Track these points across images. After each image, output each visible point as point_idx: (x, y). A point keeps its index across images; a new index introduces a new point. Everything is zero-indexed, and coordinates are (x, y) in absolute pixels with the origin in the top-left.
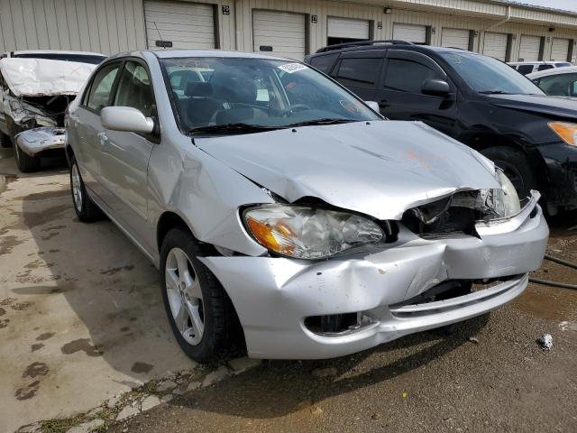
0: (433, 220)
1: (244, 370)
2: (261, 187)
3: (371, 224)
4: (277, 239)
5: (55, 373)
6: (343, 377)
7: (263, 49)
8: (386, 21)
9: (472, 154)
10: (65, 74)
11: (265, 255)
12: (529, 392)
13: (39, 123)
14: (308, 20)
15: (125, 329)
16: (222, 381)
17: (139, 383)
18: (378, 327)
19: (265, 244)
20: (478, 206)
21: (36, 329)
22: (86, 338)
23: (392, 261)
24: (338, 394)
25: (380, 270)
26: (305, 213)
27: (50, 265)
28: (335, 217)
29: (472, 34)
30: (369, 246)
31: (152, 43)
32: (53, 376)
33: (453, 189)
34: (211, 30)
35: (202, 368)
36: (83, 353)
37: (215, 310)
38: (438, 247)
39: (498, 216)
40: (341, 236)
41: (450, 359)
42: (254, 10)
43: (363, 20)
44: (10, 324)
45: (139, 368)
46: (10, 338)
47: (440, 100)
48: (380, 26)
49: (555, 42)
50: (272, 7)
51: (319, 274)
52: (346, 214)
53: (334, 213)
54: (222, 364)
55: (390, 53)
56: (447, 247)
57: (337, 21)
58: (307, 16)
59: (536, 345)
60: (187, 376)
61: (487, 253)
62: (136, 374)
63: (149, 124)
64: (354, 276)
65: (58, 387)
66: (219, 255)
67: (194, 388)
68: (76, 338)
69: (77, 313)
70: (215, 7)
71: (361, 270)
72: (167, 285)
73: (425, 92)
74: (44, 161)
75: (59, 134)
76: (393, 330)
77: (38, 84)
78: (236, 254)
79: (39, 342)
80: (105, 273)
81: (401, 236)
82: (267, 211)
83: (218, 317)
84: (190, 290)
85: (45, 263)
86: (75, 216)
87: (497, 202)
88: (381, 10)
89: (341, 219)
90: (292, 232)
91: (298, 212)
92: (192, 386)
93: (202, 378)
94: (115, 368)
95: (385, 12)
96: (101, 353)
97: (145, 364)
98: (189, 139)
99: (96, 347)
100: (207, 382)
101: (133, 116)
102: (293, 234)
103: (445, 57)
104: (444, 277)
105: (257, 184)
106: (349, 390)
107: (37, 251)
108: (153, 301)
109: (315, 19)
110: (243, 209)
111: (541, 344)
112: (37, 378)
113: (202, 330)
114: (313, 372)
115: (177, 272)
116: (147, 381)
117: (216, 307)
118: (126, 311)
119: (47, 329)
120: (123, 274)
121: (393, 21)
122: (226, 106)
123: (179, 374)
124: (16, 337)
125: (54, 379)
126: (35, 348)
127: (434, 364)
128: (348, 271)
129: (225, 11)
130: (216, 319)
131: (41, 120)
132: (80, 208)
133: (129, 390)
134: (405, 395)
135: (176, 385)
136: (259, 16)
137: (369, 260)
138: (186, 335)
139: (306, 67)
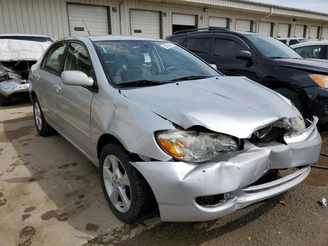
0: (263, 136)
1: (153, 226)
2: (165, 119)
3: (230, 139)
4: (177, 150)
5: (39, 233)
6: (211, 228)
7: (136, 31)
8: (205, 16)
9: (278, 95)
10: (26, 48)
11: (171, 161)
12: (319, 233)
13: (10, 77)
14: (161, 15)
15: (78, 203)
16: (141, 234)
17: (92, 237)
18: (236, 200)
19: (170, 153)
20: (284, 126)
21: (24, 205)
22: (55, 209)
23: (243, 161)
24: (210, 239)
25: (238, 167)
26: (194, 135)
27: (26, 164)
28: (211, 136)
29: (252, 22)
30: (229, 153)
31: (72, 29)
32: (38, 235)
33: (277, 119)
34: (106, 21)
35: (128, 226)
36: (54, 219)
37: (138, 193)
38: (266, 151)
39: (296, 131)
40: (213, 148)
41: (271, 215)
42: (130, 9)
43: (192, 15)
44: (7, 202)
45: (91, 228)
46: (8, 211)
47: (246, 62)
48: (201, 18)
49: (297, 27)
50: (141, 8)
51: (204, 171)
52: (216, 135)
53: (209, 134)
54: (139, 223)
55: (216, 35)
56: (271, 151)
57: (177, 16)
58: (160, 13)
59: (318, 205)
60: (119, 232)
61: (291, 153)
62: (89, 232)
63: (91, 81)
64: (224, 171)
65: (43, 242)
66: (142, 161)
67: (125, 239)
68: (49, 210)
69: (47, 194)
70: (108, 8)
71: (228, 168)
72: (104, 177)
73: (238, 58)
74: (13, 99)
75: (23, 83)
76: (244, 201)
77: (10, 54)
78: (153, 160)
79: (27, 213)
80: (60, 168)
81: (246, 146)
82: (171, 134)
83: (141, 197)
84: (121, 180)
85: (23, 163)
86: (37, 133)
87: (294, 123)
88: (202, 10)
89: (214, 137)
90: (184, 145)
91: (189, 134)
92: (124, 238)
93: (129, 233)
94: (76, 228)
95: (204, 10)
96: (66, 219)
97: (93, 225)
98: (117, 90)
99: (62, 215)
100: (132, 235)
101: (80, 76)
102: (185, 147)
103: (248, 37)
104: (269, 169)
105: (163, 118)
106: (216, 236)
107: (16, 155)
108: (92, 185)
109: (165, 15)
110: (156, 133)
111: (321, 204)
112: (29, 237)
113: (129, 204)
114: (194, 226)
115: (111, 169)
116: (96, 236)
117: (140, 191)
118: (77, 192)
119: (30, 204)
120: (71, 168)
121: (209, 15)
122: (124, 67)
123: (115, 231)
124: (12, 211)
125: (39, 236)
126: (25, 217)
127: (263, 218)
128: (220, 169)
129: (114, 10)
130: (139, 199)
131: (12, 75)
132: (40, 128)
133: (86, 242)
134: (249, 238)
135: (113, 237)
136: (133, 13)
137: (230, 162)
138: (117, 206)
139: (175, 45)
